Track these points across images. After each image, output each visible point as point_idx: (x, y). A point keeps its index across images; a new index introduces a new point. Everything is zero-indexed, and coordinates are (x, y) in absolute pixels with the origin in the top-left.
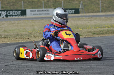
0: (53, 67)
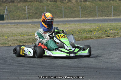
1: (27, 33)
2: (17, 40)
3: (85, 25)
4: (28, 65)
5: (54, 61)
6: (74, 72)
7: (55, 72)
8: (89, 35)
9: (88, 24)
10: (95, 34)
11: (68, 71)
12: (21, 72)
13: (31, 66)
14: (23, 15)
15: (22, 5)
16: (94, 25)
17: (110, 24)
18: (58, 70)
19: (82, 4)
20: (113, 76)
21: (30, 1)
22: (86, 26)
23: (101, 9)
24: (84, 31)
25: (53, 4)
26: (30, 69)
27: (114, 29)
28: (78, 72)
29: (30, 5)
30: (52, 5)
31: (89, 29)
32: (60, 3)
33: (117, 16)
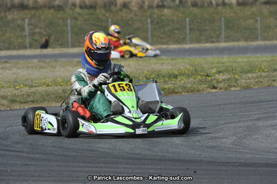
1: (27, 80)
2: (4, 97)
3: (160, 62)
4: (30, 155)
5: (91, 145)
6: (136, 171)
7: (93, 169)
8: (170, 86)
9: (168, 60)
10: (185, 83)
12: (15, 171)
13: (38, 156)
14: (20, 40)
15: (16, 17)
16: (181, 61)
17: (217, 60)
18: (99, 165)
19: (154, 13)
20: (224, 179)
21: (34, 8)
22: (162, 64)
23: (198, 24)
24: (158, 75)
25: (88, 14)
26: (35, 163)
27: (227, 70)
28: (146, 169)
29: (35, 15)
30: (86, 17)
31: (170, 72)
32: (103, 11)
33: (233, 41)
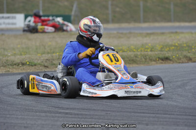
0: (21, 124)
11: (177, 115)
12: (96, 115)
14: (105, 16)
